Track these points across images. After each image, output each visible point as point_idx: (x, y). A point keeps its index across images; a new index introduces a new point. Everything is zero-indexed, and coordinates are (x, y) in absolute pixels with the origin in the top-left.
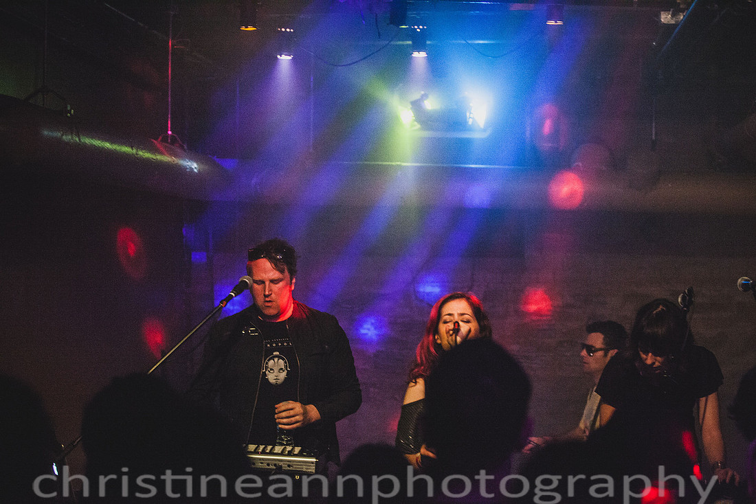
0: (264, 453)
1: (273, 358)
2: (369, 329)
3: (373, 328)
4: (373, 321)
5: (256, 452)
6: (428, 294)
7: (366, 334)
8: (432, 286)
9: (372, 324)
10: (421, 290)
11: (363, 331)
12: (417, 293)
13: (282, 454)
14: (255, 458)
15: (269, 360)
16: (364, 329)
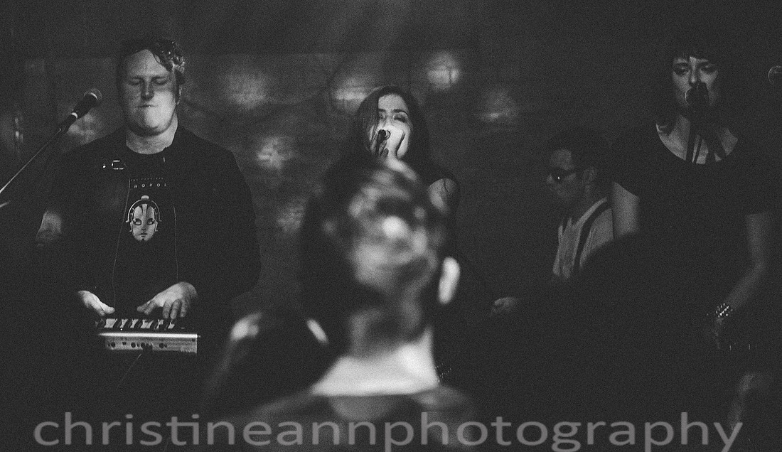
0: (127, 329)
1: (140, 204)
2: (270, 154)
3: (276, 153)
4: (276, 143)
5: (116, 329)
6: (349, 102)
7: (268, 161)
8: (355, 92)
9: (275, 147)
10: (340, 97)
11: (262, 157)
12: (333, 101)
13: (151, 330)
14: (114, 338)
15: (135, 207)
16: (265, 154)
